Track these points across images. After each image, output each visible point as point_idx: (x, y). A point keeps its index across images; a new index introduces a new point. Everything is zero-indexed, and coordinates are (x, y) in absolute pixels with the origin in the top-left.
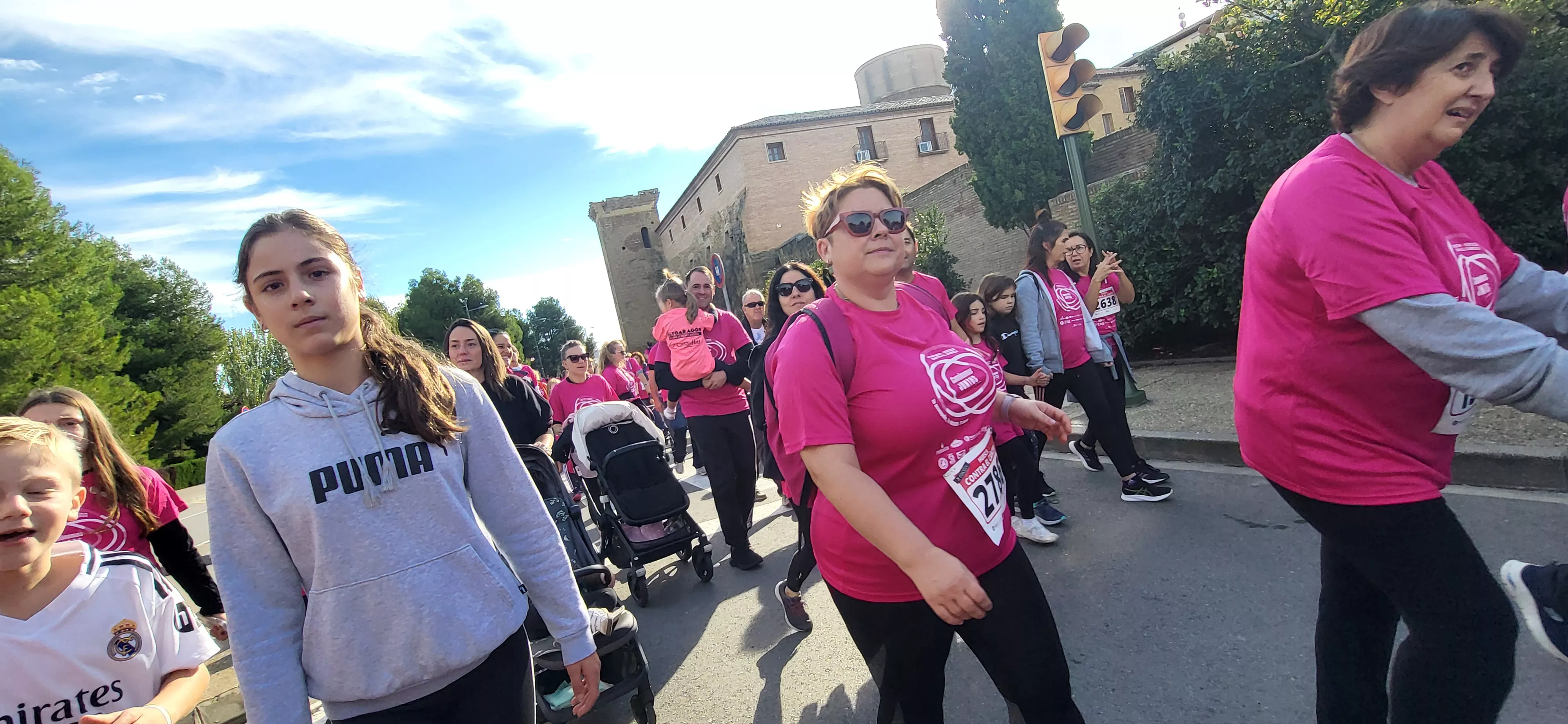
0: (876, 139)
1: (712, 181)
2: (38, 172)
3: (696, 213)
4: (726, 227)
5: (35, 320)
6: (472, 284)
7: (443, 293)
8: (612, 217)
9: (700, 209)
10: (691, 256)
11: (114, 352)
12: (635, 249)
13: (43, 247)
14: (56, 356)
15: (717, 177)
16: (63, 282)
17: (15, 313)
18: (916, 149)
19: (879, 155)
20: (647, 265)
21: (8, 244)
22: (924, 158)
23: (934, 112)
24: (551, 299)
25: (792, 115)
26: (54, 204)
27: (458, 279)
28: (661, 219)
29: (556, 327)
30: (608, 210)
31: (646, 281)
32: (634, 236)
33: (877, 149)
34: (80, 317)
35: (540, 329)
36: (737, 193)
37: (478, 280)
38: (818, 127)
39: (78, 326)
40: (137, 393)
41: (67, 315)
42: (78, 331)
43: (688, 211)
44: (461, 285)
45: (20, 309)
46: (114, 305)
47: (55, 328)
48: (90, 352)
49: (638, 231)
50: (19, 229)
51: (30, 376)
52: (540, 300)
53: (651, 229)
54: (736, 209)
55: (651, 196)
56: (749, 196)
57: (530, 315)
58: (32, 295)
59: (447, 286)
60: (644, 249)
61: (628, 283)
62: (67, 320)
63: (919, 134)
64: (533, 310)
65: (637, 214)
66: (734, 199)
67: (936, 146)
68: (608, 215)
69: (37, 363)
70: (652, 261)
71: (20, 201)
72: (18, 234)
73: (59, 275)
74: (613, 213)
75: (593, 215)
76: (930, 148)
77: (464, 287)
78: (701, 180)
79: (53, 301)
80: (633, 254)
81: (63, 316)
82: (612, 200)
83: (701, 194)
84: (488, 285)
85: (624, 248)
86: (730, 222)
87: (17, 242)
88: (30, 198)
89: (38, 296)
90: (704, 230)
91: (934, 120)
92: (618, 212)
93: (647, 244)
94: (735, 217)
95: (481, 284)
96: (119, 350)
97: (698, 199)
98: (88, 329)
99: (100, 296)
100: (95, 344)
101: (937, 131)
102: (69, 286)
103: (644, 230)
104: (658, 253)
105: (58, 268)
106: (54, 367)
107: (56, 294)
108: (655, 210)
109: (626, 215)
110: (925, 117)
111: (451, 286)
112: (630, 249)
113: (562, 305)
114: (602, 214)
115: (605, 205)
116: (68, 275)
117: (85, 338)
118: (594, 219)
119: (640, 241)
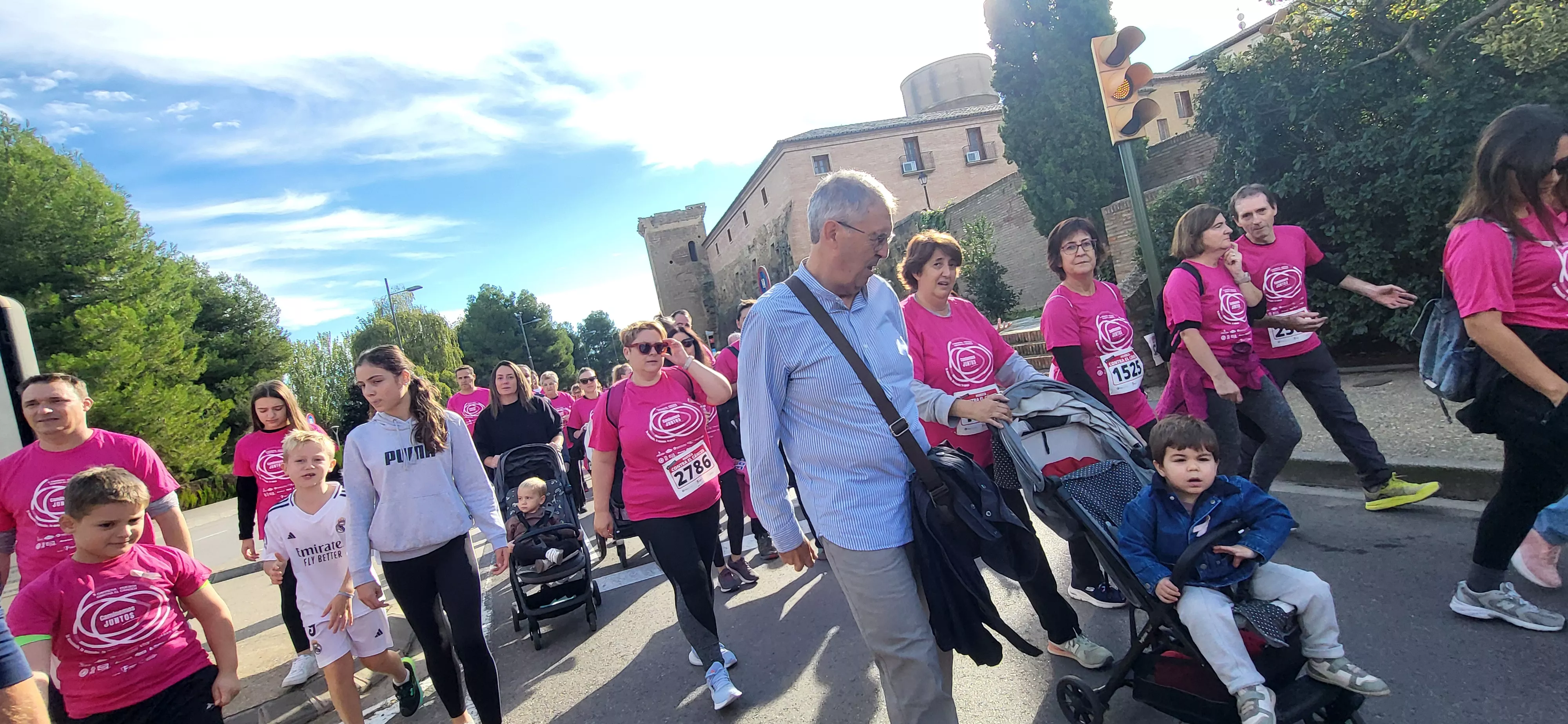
0: (922, 150)
1: (758, 194)
2: (129, 196)
3: (742, 227)
4: (772, 240)
5: (124, 332)
6: (526, 298)
7: (499, 308)
8: (660, 232)
9: (746, 222)
10: (737, 269)
11: (192, 362)
12: (681, 262)
13: (132, 265)
14: (142, 366)
15: (763, 190)
16: (148, 298)
17: (106, 326)
18: (964, 159)
19: (926, 165)
20: (694, 279)
21: (102, 263)
22: (972, 168)
23: (981, 121)
24: (601, 313)
25: (839, 127)
26: (143, 225)
27: (514, 294)
28: (708, 233)
29: (606, 340)
30: (656, 225)
31: (693, 294)
32: (681, 250)
33: (923, 159)
34: (163, 330)
35: (590, 341)
36: (783, 206)
37: (532, 295)
38: (863, 139)
39: (161, 338)
40: (212, 401)
41: (151, 328)
42: (161, 344)
43: (735, 225)
44: (516, 300)
45: (110, 322)
46: (193, 319)
47: (141, 340)
48: (172, 362)
49: (686, 245)
50: (112, 248)
51: (118, 384)
52: (590, 313)
53: (698, 243)
54: (782, 222)
55: (698, 210)
56: (795, 209)
57: (580, 327)
58: (121, 310)
59: (502, 301)
60: (691, 262)
61: (675, 296)
62: (152, 333)
63: (966, 143)
64: (584, 324)
65: (685, 228)
66: (780, 212)
67: (984, 156)
68: (657, 230)
69: (125, 373)
70: (699, 274)
71: (113, 223)
72: (111, 254)
73: (145, 291)
74: (662, 228)
75: (641, 230)
76: (978, 158)
77: (519, 302)
78: (747, 193)
79: (140, 315)
80: (680, 268)
81: (148, 329)
82: (660, 215)
83: (747, 207)
84: (541, 299)
85: (671, 262)
86: (776, 234)
87: (110, 261)
88: (121, 220)
89: (126, 310)
90: (750, 243)
91: (982, 130)
92: (666, 227)
93: (694, 257)
94: (781, 230)
95: (535, 299)
96: (196, 361)
97: (744, 213)
98: (170, 342)
99: (181, 311)
100: (175, 355)
101: (984, 141)
102: (154, 302)
103: (691, 244)
104: (705, 267)
105: (145, 284)
106: (140, 377)
107: (143, 308)
108: (702, 224)
109: (674, 230)
110: (972, 127)
111: (507, 301)
112: (677, 263)
113: (611, 318)
114: (650, 229)
115: (653, 220)
116: (153, 291)
117: (167, 350)
118: (643, 235)
119: (687, 254)
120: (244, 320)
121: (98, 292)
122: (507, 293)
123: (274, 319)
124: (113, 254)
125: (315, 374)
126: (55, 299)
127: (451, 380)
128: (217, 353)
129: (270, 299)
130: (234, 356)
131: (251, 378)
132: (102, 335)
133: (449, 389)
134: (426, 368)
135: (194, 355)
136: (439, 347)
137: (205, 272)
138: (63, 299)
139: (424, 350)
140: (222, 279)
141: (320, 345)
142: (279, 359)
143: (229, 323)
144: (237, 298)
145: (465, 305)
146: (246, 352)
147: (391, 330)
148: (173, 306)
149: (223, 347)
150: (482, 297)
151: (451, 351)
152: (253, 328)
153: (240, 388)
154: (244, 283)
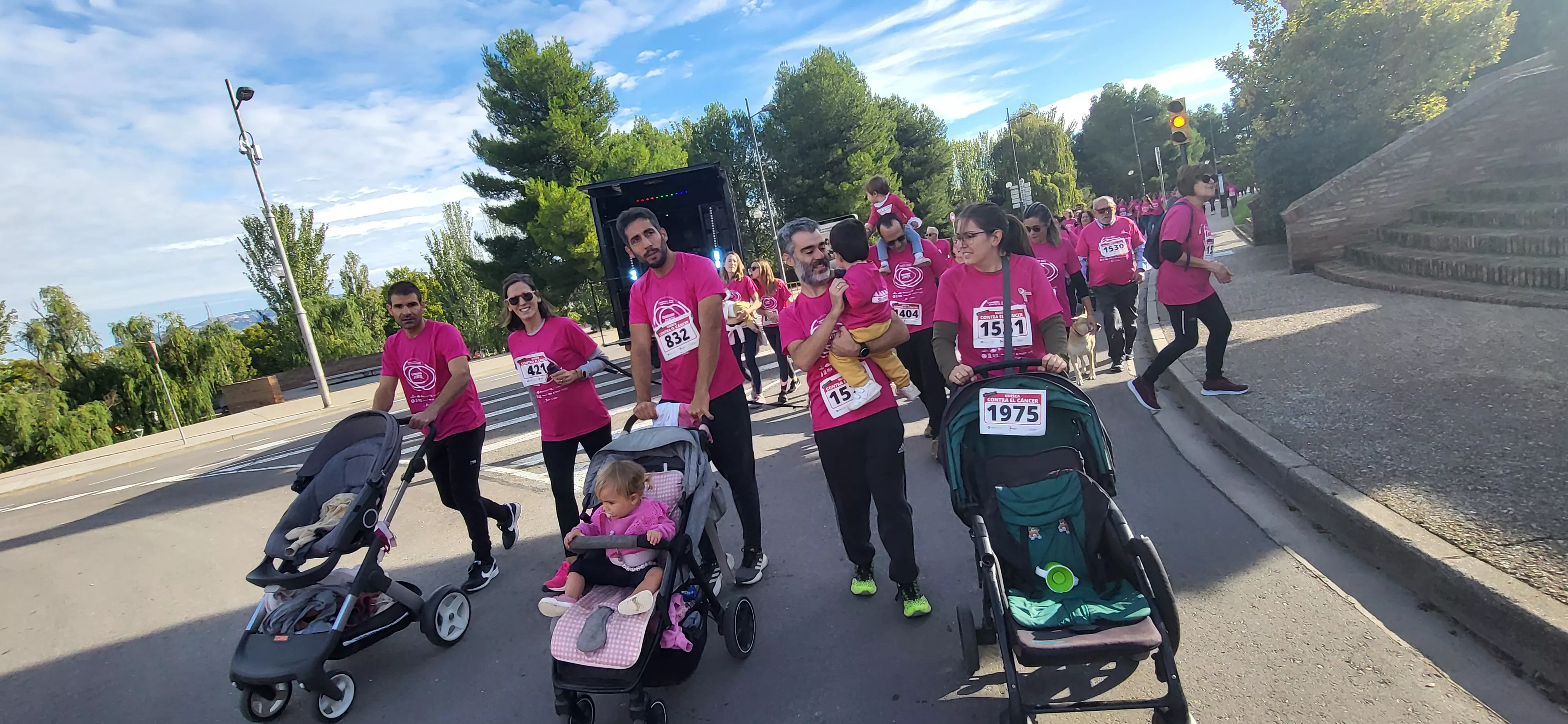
120: (925, 138)
121: (855, 144)
122: (1128, 90)
123: (943, 135)
124: (861, 123)
125: (975, 168)
126: (840, 151)
127: (1060, 181)
128: (910, 163)
129: (941, 120)
130: (919, 166)
131: (928, 180)
132: (859, 169)
133: (1057, 189)
134: (1043, 171)
135: (896, 178)
136: (1053, 152)
137: (904, 105)
138: (843, 150)
139: (1041, 156)
140: (914, 109)
141: (980, 143)
142: (946, 165)
143: (917, 140)
144: (921, 122)
145: (1089, 105)
146: (926, 162)
147: (1017, 141)
148: (887, 146)
149: (913, 159)
150: (1102, 95)
151: (1064, 153)
152: (930, 143)
153: (922, 188)
154: (926, 110)
